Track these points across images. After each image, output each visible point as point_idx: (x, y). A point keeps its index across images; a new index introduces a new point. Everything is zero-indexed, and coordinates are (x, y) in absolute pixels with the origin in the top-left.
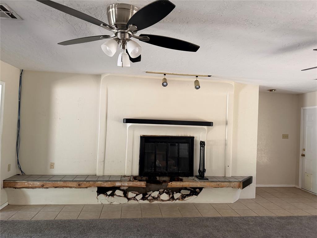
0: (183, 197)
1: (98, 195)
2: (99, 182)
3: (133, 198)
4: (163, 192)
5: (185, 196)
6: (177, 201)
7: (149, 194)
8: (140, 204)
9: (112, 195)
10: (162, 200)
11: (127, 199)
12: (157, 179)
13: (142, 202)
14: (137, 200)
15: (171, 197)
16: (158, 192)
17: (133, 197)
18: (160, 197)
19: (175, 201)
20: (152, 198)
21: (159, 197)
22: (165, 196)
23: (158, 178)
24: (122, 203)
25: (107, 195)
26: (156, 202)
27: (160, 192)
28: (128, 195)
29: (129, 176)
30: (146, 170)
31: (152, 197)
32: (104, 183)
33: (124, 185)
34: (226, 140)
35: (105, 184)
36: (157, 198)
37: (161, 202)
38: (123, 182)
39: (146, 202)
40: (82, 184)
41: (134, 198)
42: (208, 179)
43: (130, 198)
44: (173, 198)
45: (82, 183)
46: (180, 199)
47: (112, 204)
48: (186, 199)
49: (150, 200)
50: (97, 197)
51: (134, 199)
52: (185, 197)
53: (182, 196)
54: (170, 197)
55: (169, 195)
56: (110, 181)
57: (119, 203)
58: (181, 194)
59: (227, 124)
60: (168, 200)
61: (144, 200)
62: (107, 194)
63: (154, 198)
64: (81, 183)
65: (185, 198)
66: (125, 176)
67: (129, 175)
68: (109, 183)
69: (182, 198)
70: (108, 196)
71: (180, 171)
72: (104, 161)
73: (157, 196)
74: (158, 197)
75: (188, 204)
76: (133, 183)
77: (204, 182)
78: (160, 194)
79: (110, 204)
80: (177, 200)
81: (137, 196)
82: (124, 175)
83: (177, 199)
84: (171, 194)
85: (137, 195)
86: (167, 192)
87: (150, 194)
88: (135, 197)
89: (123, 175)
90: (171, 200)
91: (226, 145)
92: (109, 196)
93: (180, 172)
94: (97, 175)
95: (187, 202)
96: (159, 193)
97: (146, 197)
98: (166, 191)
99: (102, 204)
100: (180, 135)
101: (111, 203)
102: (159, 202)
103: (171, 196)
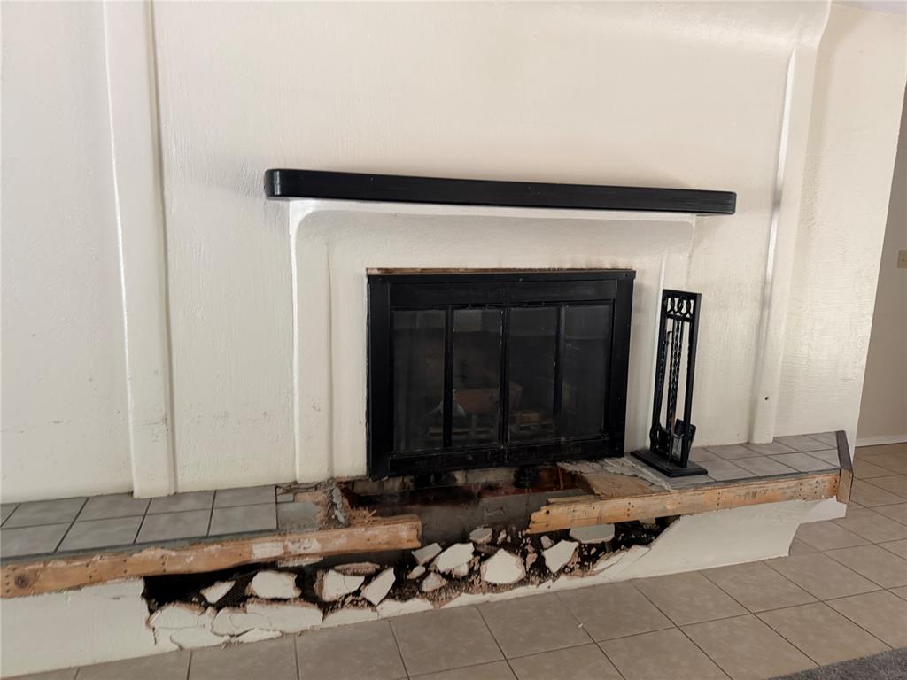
0: (588, 556)
1: (152, 612)
2: (150, 553)
3: (350, 598)
4: (494, 545)
5: (593, 551)
6: (564, 582)
7: (422, 561)
8: (388, 620)
9: (237, 599)
10: (494, 587)
11: (319, 607)
12: (455, 480)
13: (394, 608)
14: (370, 604)
15: (533, 566)
16: (470, 547)
17: (346, 596)
18: (482, 571)
19: (554, 581)
20: (445, 582)
21: (479, 571)
22: (504, 567)
23: (460, 478)
24: (292, 627)
25: (206, 605)
26: (463, 599)
27: (475, 544)
28: (321, 587)
29: (316, 487)
30: (403, 446)
31: (443, 575)
32: (183, 553)
33: (302, 551)
34: (765, 282)
35: (188, 561)
36: (464, 578)
37: (488, 596)
38: (295, 537)
39: (417, 605)
40: (42, 576)
41: (356, 598)
42: (705, 472)
43: (335, 602)
44: (540, 570)
45: (43, 570)
46: (572, 570)
47: (241, 643)
48: (601, 564)
49: (434, 596)
50: (148, 622)
51: (355, 604)
52: (594, 559)
53: (580, 555)
54: (528, 566)
55: (524, 555)
56: (218, 539)
57: (278, 634)
58: (575, 544)
59: (776, 203)
60: (522, 582)
61: (404, 598)
62: (204, 599)
63: (454, 582)
64: (35, 572)
65: (594, 563)
66: (293, 488)
67: (318, 480)
68: (214, 548)
69: (581, 565)
70: (210, 610)
71: (563, 439)
72: (170, 419)
73: (464, 570)
74: (471, 571)
75: (612, 588)
76: (350, 536)
77: (696, 487)
78: (482, 555)
79: (228, 644)
80: (563, 578)
81: (369, 587)
82: (290, 480)
83: (562, 570)
84: (530, 548)
85: (369, 579)
86: (509, 539)
87: (427, 558)
88: (358, 593)
89: (285, 478)
90: (532, 578)
91: (765, 303)
92: (219, 606)
93: (567, 443)
94: (136, 495)
95: (606, 580)
96: (475, 553)
97: (414, 582)
98: (503, 535)
99: (181, 648)
100: (567, 265)
101: (233, 640)
102: (478, 598)
103: (531, 558)
